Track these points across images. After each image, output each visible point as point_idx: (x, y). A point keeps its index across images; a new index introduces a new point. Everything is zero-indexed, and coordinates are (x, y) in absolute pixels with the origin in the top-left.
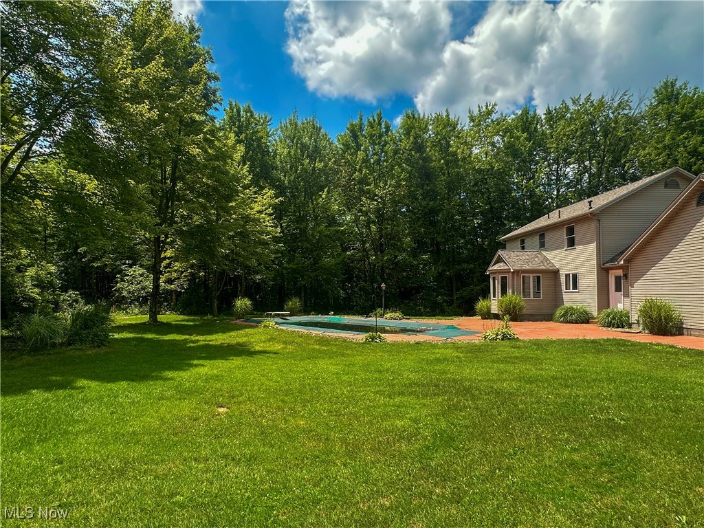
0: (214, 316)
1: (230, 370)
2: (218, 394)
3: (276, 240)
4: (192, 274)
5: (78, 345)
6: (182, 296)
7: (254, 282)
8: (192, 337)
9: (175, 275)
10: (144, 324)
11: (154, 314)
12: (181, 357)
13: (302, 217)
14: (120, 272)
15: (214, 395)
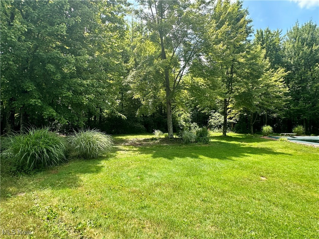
0: (252, 134)
1: (265, 160)
2: (260, 170)
3: (286, 94)
4: (240, 115)
5: (199, 143)
6: (236, 125)
7: (273, 118)
8: (242, 143)
9: (233, 116)
10: (221, 136)
11: (225, 132)
12: (238, 151)
13: (303, 80)
14: (211, 115)
15: (258, 171)
